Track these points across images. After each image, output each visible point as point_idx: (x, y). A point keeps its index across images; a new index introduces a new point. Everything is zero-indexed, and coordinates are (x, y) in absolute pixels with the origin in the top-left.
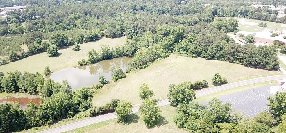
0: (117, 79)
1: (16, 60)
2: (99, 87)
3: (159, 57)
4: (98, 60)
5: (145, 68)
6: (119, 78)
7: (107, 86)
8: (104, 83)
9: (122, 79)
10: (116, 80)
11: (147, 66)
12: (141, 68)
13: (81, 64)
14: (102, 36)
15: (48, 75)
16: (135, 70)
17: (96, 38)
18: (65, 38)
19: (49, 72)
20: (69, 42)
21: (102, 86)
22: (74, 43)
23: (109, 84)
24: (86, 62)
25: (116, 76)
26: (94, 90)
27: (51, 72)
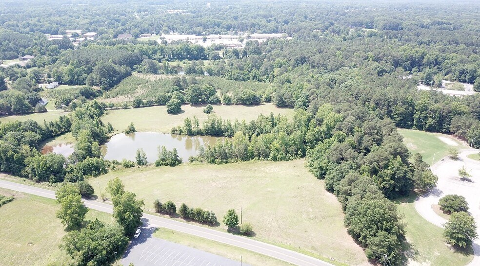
0: (161, 165)
1: (138, 107)
2: (128, 166)
3: (266, 156)
4: (199, 133)
5: (220, 163)
6: (165, 165)
7: (139, 168)
8: (140, 163)
9: (169, 166)
10: (158, 165)
11: (227, 162)
12: (213, 162)
13: (174, 132)
14: (268, 100)
15: (127, 133)
16: (201, 161)
17: (253, 101)
18: (208, 93)
19: (131, 131)
20: (210, 99)
21: (132, 166)
22: (220, 101)
23: (144, 166)
24: (181, 131)
25: (163, 160)
26: (120, 166)
27: (134, 131)
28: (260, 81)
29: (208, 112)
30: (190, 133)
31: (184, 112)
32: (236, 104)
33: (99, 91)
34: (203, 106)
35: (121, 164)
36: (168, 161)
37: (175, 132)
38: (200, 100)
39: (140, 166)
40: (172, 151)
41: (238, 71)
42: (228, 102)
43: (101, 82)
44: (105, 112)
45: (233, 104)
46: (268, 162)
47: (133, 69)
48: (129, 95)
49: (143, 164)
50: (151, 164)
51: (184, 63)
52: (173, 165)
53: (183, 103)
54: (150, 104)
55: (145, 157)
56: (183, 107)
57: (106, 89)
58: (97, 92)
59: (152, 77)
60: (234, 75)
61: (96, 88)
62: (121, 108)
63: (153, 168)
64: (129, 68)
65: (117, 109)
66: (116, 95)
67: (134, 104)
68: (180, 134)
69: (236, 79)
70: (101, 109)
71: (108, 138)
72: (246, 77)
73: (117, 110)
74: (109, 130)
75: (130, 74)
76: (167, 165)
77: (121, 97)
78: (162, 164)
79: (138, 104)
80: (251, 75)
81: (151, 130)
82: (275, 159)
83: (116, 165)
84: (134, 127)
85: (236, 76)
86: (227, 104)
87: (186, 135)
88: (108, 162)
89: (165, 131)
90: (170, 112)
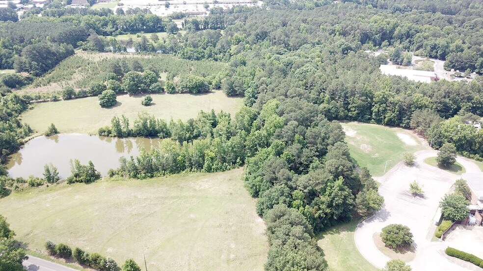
0: (74, 182)
1: (69, 98)
2: (34, 185)
3: (200, 166)
4: (130, 134)
5: (144, 178)
6: (79, 181)
7: (48, 186)
8: (50, 180)
9: (83, 184)
10: (71, 182)
11: (152, 177)
12: (135, 176)
13: (101, 134)
14: (218, 87)
15: (48, 135)
16: (122, 176)
17: (200, 89)
18: (148, 80)
19: (53, 132)
20: (151, 88)
21: (39, 185)
22: (163, 90)
23: (55, 184)
24: (109, 132)
25: (76, 176)
26: (27, 185)
27: (56, 132)
28: (216, 60)
29: (147, 104)
30: (120, 135)
31: (120, 104)
32: (182, 93)
33: (28, 78)
34: (143, 95)
35: (27, 182)
36: (82, 178)
37: (103, 134)
38: (140, 88)
39: (49, 184)
40: (87, 165)
41: (192, 49)
42: (173, 91)
43: (31, 67)
44: (30, 106)
45: (178, 93)
46: (202, 174)
47: (76, 46)
48: (64, 82)
49: (53, 182)
50: (64, 181)
51: (138, 36)
52: (88, 181)
53: (121, 92)
54: (83, 95)
55: (57, 172)
56: (119, 98)
57: (37, 75)
58: (26, 80)
59: (97, 57)
60: (187, 53)
61: (25, 74)
62: (49, 99)
63: (64, 187)
64: (70, 47)
65: (44, 101)
66: (48, 83)
67: (64, 96)
68: (108, 136)
69: (189, 58)
70: (24, 104)
71: (22, 144)
72: (200, 56)
73: (44, 103)
74: (25, 132)
75: (72, 53)
76: (82, 182)
77: (53, 84)
78: (77, 181)
79: (70, 95)
80: (207, 52)
81: (77, 130)
82: (209, 170)
83: (19, 185)
84: (56, 127)
85: (189, 54)
86: (171, 93)
87: (115, 136)
88: (11, 181)
89: (92, 131)
90: (103, 105)
